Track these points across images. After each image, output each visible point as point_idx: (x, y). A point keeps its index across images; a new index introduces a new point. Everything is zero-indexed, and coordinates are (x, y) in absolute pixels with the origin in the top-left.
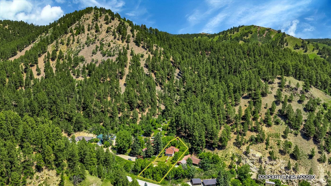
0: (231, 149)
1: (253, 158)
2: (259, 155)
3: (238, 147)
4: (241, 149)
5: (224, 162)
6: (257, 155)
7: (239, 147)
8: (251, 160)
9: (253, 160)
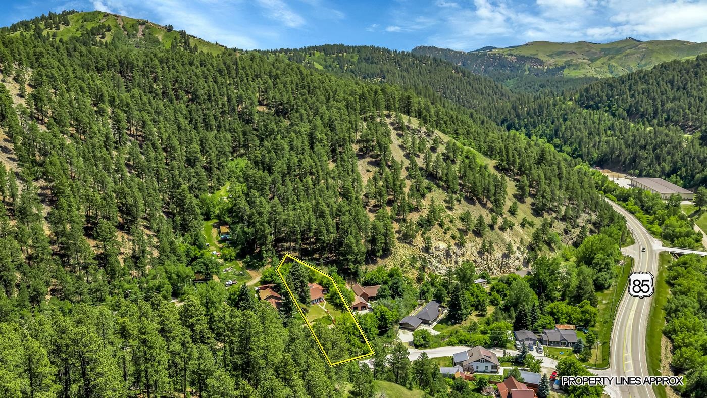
0: (401, 251)
1: (438, 253)
2: (443, 246)
3: (407, 243)
4: (415, 246)
5: (405, 275)
6: (441, 247)
7: (410, 244)
8: (436, 257)
9: (439, 256)
